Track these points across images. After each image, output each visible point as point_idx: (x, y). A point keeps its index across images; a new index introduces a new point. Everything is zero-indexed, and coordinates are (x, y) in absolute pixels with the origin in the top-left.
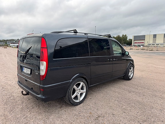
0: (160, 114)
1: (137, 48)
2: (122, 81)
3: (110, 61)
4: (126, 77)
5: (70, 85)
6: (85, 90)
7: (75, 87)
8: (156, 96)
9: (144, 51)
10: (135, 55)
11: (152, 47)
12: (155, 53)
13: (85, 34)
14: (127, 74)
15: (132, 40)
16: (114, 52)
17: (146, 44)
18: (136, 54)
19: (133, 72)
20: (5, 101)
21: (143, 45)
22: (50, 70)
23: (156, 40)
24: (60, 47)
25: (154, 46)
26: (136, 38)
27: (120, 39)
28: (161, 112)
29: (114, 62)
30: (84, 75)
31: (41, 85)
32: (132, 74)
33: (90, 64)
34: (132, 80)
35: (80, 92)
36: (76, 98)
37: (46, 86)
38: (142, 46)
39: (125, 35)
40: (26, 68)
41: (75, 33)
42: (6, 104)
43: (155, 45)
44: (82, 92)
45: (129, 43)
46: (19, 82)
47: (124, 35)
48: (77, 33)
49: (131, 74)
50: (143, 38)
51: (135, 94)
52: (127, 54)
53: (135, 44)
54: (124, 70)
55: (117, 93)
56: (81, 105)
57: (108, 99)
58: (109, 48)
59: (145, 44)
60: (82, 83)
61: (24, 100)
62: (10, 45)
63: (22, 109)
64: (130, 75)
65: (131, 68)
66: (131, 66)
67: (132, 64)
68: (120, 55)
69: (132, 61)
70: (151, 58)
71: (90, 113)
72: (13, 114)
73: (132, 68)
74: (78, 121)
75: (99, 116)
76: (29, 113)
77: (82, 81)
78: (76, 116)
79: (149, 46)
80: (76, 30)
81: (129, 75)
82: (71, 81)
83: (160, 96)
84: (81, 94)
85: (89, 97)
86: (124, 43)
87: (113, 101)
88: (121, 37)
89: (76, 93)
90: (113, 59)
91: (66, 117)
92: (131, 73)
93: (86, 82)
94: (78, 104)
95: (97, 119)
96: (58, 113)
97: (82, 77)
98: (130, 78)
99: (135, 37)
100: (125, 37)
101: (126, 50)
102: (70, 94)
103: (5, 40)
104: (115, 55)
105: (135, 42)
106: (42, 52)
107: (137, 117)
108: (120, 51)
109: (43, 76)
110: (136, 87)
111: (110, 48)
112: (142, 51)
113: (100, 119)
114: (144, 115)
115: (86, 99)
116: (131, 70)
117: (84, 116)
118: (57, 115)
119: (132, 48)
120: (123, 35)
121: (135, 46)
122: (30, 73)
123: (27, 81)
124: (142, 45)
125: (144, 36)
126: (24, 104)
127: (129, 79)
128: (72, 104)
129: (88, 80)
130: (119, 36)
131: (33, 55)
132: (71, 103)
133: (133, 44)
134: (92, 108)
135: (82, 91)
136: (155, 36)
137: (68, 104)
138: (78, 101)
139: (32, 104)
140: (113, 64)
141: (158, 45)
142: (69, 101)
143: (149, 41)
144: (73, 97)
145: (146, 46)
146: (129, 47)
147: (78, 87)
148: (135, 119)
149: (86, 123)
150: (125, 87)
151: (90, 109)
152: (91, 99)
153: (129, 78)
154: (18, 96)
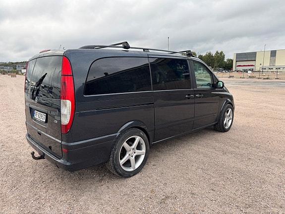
0: (277, 193)
1: (242, 75)
2: (212, 133)
3: (189, 98)
4: (219, 127)
5: (116, 142)
6: (144, 151)
7: (125, 144)
8: (271, 161)
9: (254, 80)
10: (237, 88)
11: (268, 73)
12: (272, 83)
13: (144, 49)
14: (221, 121)
15: (232, 61)
16: (197, 82)
17: (257, 68)
18: (240, 86)
19: (231, 117)
20: (5, 168)
21: (252, 70)
22: (79, 116)
23: (275, 60)
24: (105, 73)
25: (272, 70)
26: (241, 57)
27: (212, 60)
28: (280, 190)
29: (197, 100)
30: (142, 124)
31: (63, 143)
32: (231, 121)
33: (153, 104)
34: (229, 131)
35: (135, 154)
36: (128, 164)
37: (72, 144)
38: (249, 72)
39: (222, 53)
40: (38, 112)
41: (125, 47)
42: (6, 174)
43: (274, 70)
44: (139, 154)
45: (228, 67)
46: (29, 136)
47: (219, 52)
48: (129, 48)
49: (227, 122)
50: (252, 56)
51: (234, 156)
52: (222, 86)
53: (239, 68)
54: (216, 113)
55: (201, 155)
56: (137, 176)
57: (185, 166)
58: (189, 76)
59: (255, 68)
60: (138, 139)
61: (38, 168)
62: (21, 71)
63: (33, 183)
64: (226, 124)
65: (228, 111)
66: (228, 108)
67: (230, 103)
68: (208, 87)
69: (231, 97)
70: (265, 92)
71: (152, 191)
72: (16, 193)
73: (230, 110)
74: (130, 205)
75: (167, 197)
76: (44, 191)
77: (138, 134)
78: (126, 197)
79: (263, 71)
80: (126, 42)
81: (225, 122)
82: (118, 134)
83: (279, 161)
84: (137, 158)
85: (152, 162)
86: (220, 66)
87: (194, 168)
88: (213, 55)
89: (127, 155)
90: (195, 95)
91: (108, 198)
92: (228, 119)
93: (145, 136)
94: (132, 175)
95: (163, 201)
96: (95, 192)
97: (138, 128)
98: (227, 128)
99: (238, 55)
100: (220, 56)
101: (220, 79)
102: (117, 158)
103: (12, 63)
104: (199, 88)
105: (239, 64)
106: (65, 83)
107: (234, 199)
108: (209, 80)
109: (66, 126)
110: (237, 144)
111: (191, 75)
112: (250, 80)
113: (168, 201)
114: (249, 195)
115: (146, 166)
116: (228, 114)
117: (140, 196)
118: (93, 195)
119: (231, 74)
120: (217, 52)
121: (238, 71)
122: (45, 121)
123: (40, 134)
124: (250, 70)
125: (254, 54)
126: (37, 175)
127: (225, 131)
128: (120, 174)
129: (149, 133)
130: (210, 54)
131: (52, 88)
132: (117, 172)
133: (234, 69)
134: (156, 182)
135: (138, 152)
136: (273, 53)
137: (114, 174)
138: (131, 170)
139: (51, 174)
140: (195, 103)
141: (279, 70)
142: (115, 169)
143: (262, 62)
144: (122, 162)
145: (258, 71)
146: (228, 74)
147: (131, 145)
148: (231, 202)
149: (143, 208)
150: (217, 144)
151: (153, 183)
152: (155, 165)
153: (224, 128)
154: (28, 160)
